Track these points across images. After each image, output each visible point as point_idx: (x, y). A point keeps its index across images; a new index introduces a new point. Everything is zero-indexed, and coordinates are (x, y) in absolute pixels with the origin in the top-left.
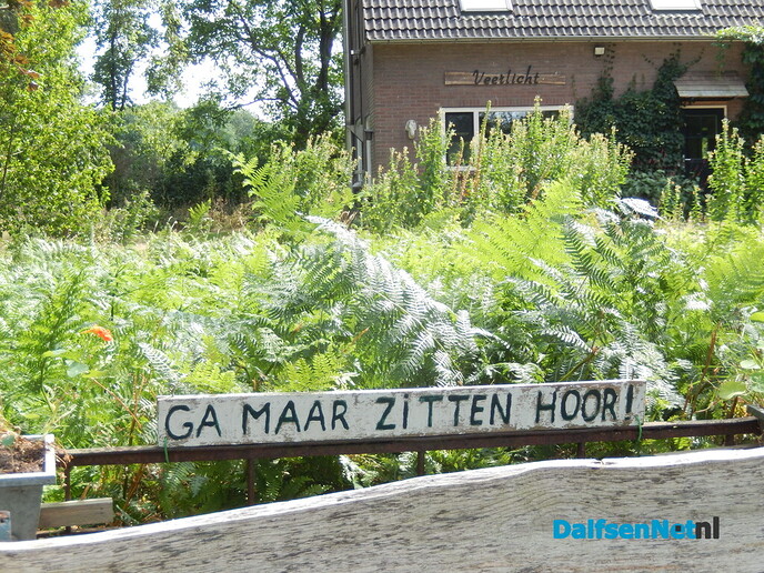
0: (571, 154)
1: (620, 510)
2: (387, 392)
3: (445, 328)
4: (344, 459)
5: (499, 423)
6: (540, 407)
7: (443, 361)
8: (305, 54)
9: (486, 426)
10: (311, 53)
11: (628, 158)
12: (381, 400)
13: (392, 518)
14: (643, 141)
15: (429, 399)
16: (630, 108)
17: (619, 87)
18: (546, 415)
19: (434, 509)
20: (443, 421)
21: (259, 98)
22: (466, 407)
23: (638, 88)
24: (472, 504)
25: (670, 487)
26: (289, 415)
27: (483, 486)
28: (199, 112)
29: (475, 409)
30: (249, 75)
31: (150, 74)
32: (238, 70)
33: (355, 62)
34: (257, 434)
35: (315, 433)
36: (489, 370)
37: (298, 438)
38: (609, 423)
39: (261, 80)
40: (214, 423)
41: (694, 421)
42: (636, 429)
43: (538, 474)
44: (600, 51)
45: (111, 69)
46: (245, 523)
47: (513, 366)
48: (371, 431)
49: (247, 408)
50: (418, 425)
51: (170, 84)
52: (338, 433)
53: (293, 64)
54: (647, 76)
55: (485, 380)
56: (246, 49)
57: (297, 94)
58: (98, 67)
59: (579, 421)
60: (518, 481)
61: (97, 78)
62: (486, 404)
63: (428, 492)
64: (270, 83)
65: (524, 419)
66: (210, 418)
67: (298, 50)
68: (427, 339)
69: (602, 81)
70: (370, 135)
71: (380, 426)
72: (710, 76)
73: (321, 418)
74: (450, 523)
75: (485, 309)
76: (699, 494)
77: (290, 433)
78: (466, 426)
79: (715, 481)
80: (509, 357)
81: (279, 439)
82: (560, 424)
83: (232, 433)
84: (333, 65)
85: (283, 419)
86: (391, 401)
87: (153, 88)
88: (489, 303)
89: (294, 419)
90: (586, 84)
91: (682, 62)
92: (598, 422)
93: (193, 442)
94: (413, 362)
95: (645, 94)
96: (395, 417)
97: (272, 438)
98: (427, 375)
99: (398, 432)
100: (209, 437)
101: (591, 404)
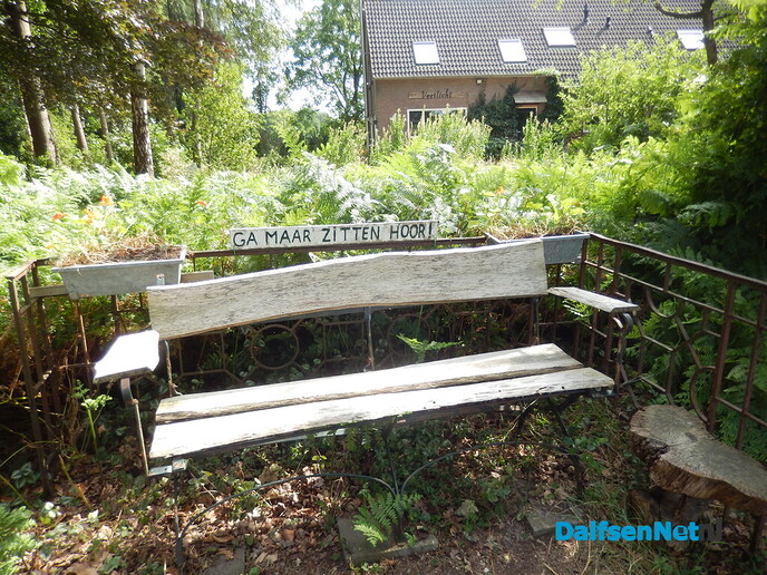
0: (463, 130)
1: (418, 273)
2: (326, 226)
3: (359, 200)
4: (311, 254)
5: (374, 239)
6: (392, 232)
7: (355, 213)
8: (347, 85)
9: (369, 240)
10: (350, 84)
11: (490, 131)
12: (324, 230)
13: (322, 275)
14: (498, 123)
15: (345, 229)
16: (493, 108)
17: (488, 99)
18: (394, 235)
19: (339, 272)
20: (351, 238)
21: (327, 106)
22: (360, 232)
23: (497, 99)
24: (355, 270)
25: (439, 263)
26: (285, 236)
27: (359, 263)
28: (301, 113)
29: (364, 233)
30: (323, 95)
31: (277, 96)
32: (318, 92)
33: (369, 89)
34: (272, 244)
35: (297, 243)
36: (377, 217)
37: (289, 246)
38: (422, 239)
39: (329, 97)
40: (254, 240)
41: (461, 238)
42: (433, 241)
43: (383, 258)
44: (479, 82)
45: (259, 93)
46: (260, 278)
47: (385, 216)
48: (321, 243)
49: (267, 233)
50: (340, 240)
51: (288, 101)
52: (306, 243)
53: (342, 90)
54: (501, 93)
55: (375, 221)
56: (320, 82)
57: (344, 104)
58: (253, 93)
59: (409, 238)
60: (374, 261)
61: (253, 98)
62: (369, 231)
63: (336, 265)
64: (332, 99)
65: (385, 237)
66: (252, 238)
67: (344, 83)
68: (348, 204)
69: (480, 95)
70: (375, 122)
71: (324, 240)
72: (530, 93)
73: (299, 237)
74: (346, 278)
75: (378, 193)
76: (451, 266)
77: (286, 243)
78: (360, 240)
79: (458, 261)
80: (386, 212)
81: (282, 246)
82: (401, 239)
83: (262, 244)
84: (360, 90)
85: (283, 238)
86: (328, 230)
87: (279, 102)
88: (380, 190)
89: (288, 238)
90: (473, 97)
91: (517, 86)
92: (417, 238)
93: (245, 247)
94: (341, 213)
95: (500, 101)
96: (331, 236)
97: (278, 245)
98: (347, 218)
99: (332, 243)
100: (252, 245)
101: (414, 230)
